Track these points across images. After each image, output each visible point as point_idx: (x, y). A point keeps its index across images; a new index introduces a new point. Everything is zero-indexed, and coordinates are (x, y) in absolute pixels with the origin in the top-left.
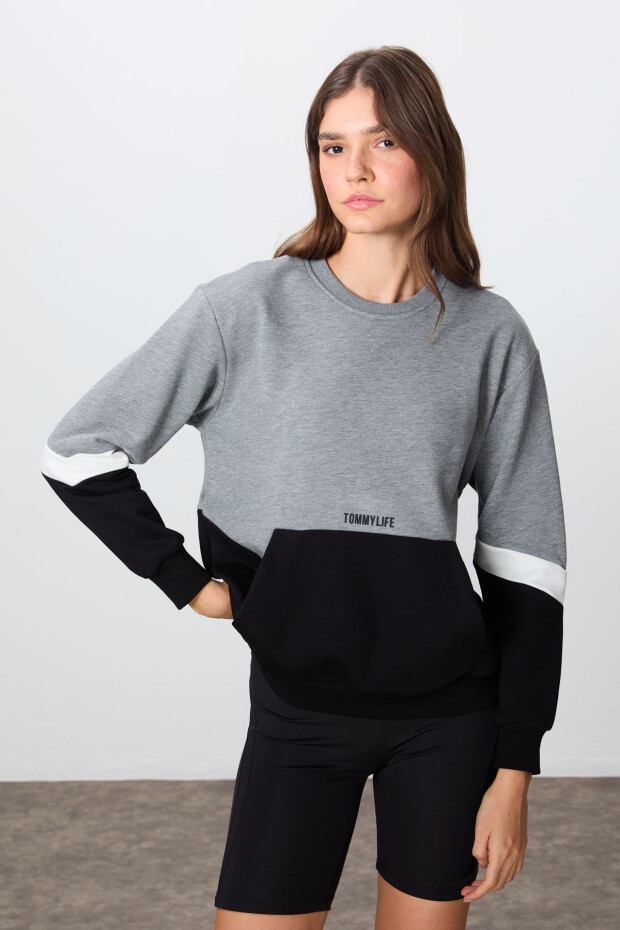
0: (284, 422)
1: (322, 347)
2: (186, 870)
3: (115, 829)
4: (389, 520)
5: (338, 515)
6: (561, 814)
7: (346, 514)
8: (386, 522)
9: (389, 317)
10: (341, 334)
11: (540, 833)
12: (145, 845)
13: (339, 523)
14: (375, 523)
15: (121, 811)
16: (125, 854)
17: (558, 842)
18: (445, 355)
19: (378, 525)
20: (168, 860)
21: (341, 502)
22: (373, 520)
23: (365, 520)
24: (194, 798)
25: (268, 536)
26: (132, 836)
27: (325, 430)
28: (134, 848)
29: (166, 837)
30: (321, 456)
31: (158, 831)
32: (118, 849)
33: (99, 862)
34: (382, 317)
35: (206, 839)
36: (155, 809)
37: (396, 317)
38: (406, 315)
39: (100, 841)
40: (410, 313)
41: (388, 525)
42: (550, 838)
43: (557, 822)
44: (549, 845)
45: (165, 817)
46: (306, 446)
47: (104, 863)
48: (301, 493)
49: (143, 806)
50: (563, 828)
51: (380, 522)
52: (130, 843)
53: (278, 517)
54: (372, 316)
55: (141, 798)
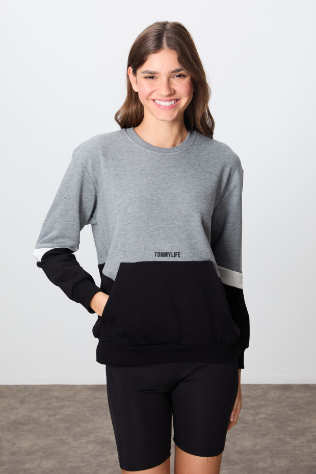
0: (121, 207)
1: (137, 169)
2: (78, 429)
3: (42, 409)
4: (177, 254)
5: (152, 253)
6: (263, 402)
7: (156, 252)
8: (176, 255)
9: (169, 154)
10: (146, 163)
11: (252, 412)
12: (57, 417)
13: (152, 257)
14: (171, 256)
15: (45, 400)
16: (48, 421)
17: (261, 416)
18: (199, 170)
19: (172, 257)
20: (69, 425)
21: (153, 246)
22: (169, 254)
23: (165, 254)
24: (82, 394)
25: (117, 267)
26: (51, 413)
27: (142, 209)
28: (52, 418)
29: (68, 413)
30: (141, 223)
31: (64, 410)
32: (44, 419)
33: (34, 425)
34: (165, 154)
35: (88, 414)
36: (63, 399)
37: (173, 154)
38: (177, 153)
39: (35, 415)
40: (179, 152)
41: (177, 256)
42: (258, 414)
43: (261, 406)
44: (257, 418)
45: (67, 403)
46: (133, 218)
47: (37, 426)
48: (133, 243)
49: (56, 398)
50: (263, 410)
51: (173, 255)
52: (50, 416)
53: (122, 256)
54: (160, 154)
55: (56, 394)
